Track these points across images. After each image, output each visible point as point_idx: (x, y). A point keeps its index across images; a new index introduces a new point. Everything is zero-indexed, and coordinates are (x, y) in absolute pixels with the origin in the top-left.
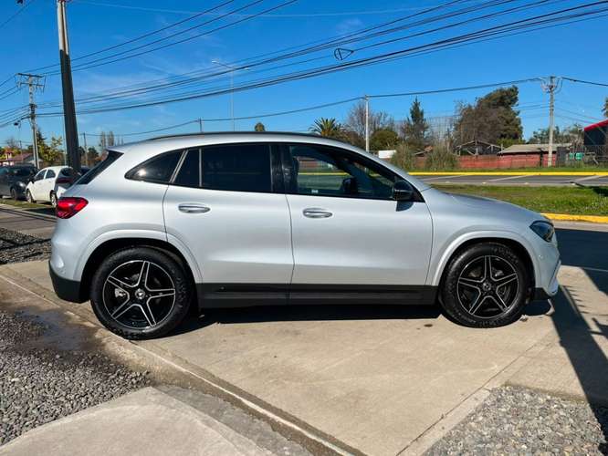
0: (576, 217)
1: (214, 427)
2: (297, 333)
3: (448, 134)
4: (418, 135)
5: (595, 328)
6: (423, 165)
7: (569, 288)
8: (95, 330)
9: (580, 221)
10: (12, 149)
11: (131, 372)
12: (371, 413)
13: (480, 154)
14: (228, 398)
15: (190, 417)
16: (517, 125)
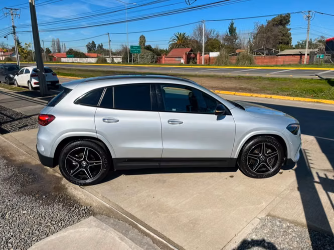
0: (316, 100)
1: (125, 241)
2: (164, 182)
3: (249, 42)
4: (232, 43)
5: (317, 179)
6: (234, 62)
7: (306, 151)
8: (61, 179)
9: (317, 102)
10: (3, 49)
11: (82, 206)
12: (201, 233)
13: (267, 55)
14: (131, 224)
15: (113, 235)
16: (288, 37)
